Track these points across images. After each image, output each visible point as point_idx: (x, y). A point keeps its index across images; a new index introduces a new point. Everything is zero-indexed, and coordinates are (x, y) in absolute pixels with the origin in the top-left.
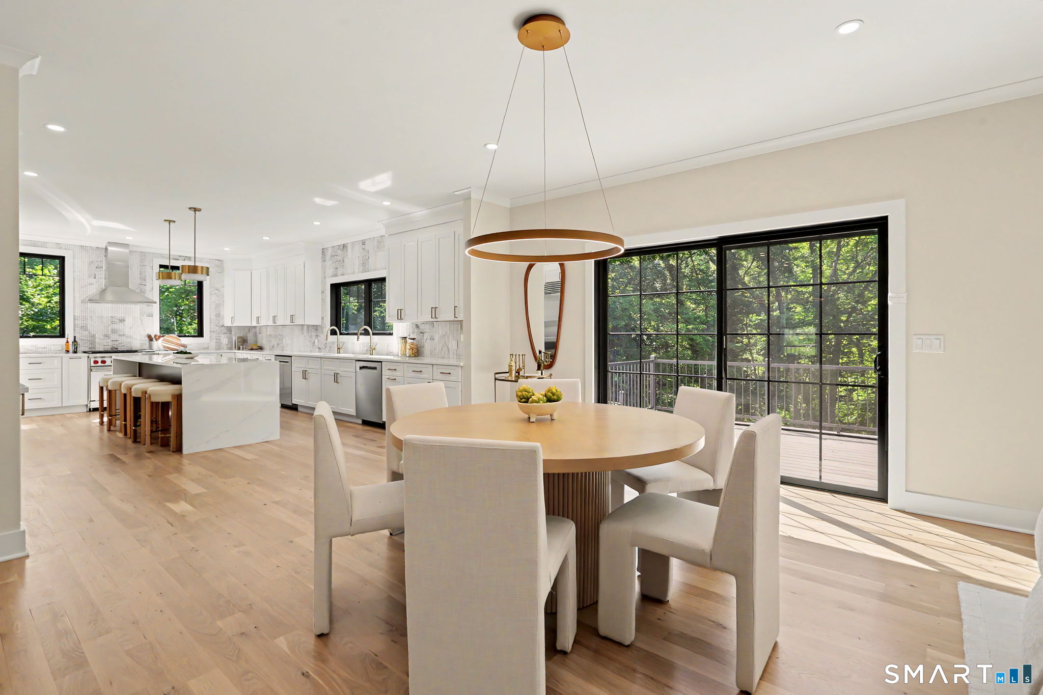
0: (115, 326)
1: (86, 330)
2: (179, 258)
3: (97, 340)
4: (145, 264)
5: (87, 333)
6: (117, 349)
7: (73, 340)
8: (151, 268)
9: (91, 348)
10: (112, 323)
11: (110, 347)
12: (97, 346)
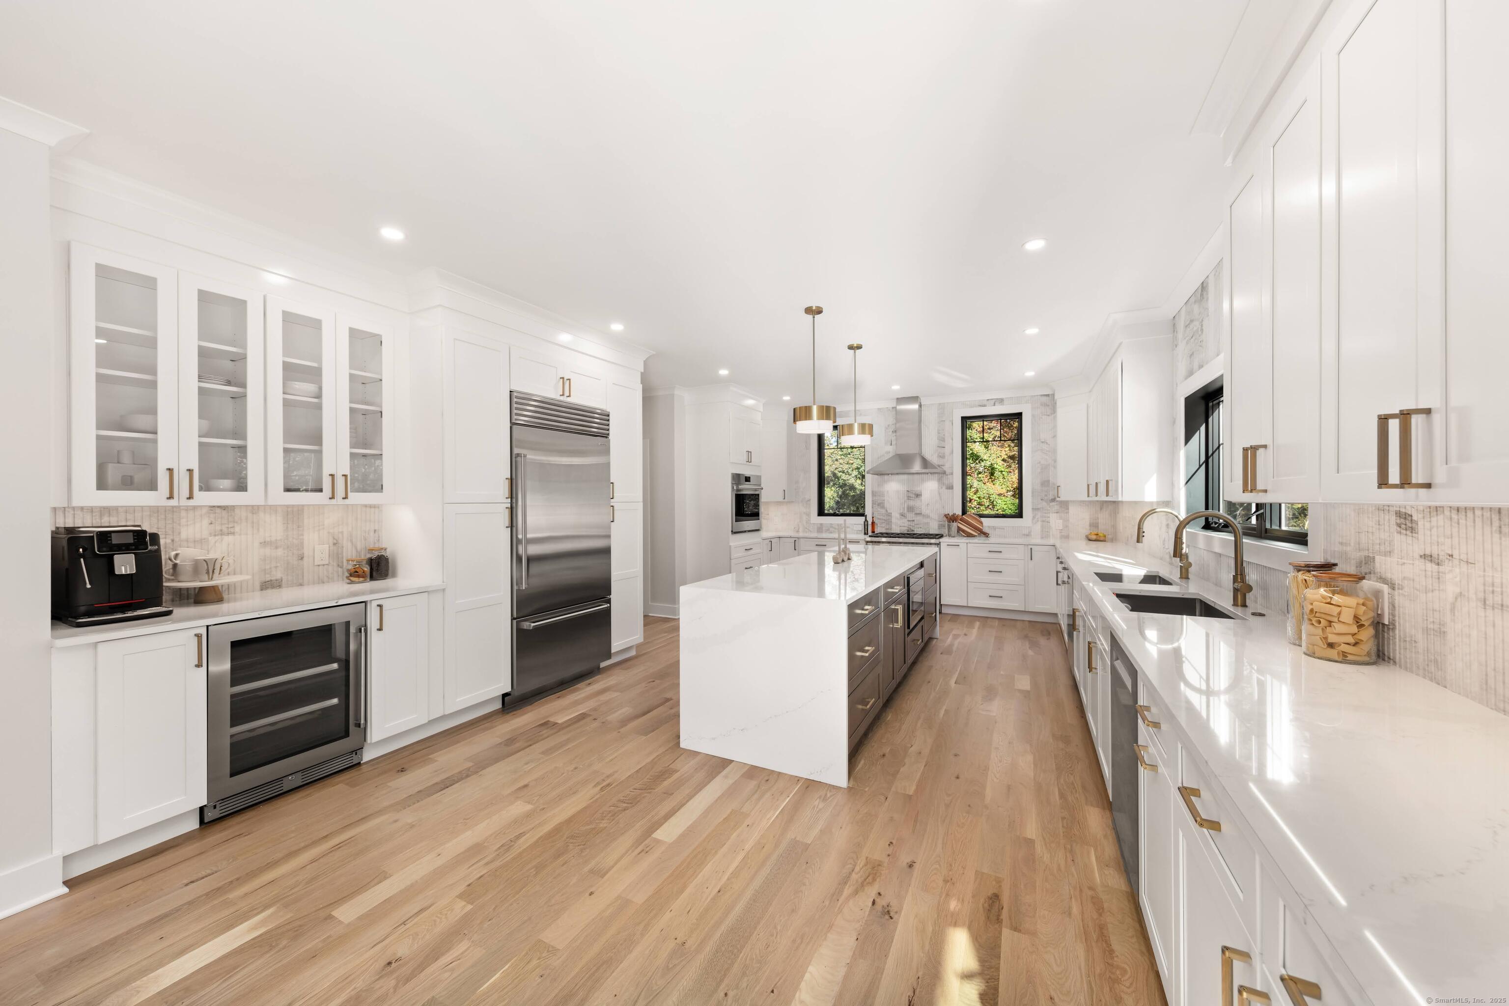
0: (911, 503)
1: (883, 507)
2: (985, 403)
3: (894, 520)
4: (944, 420)
5: (883, 511)
6: (913, 531)
7: (871, 521)
8: (951, 424)
9: (888, 529)
10: (909, 498)
11: (906, 528)
12: (893, 526)
